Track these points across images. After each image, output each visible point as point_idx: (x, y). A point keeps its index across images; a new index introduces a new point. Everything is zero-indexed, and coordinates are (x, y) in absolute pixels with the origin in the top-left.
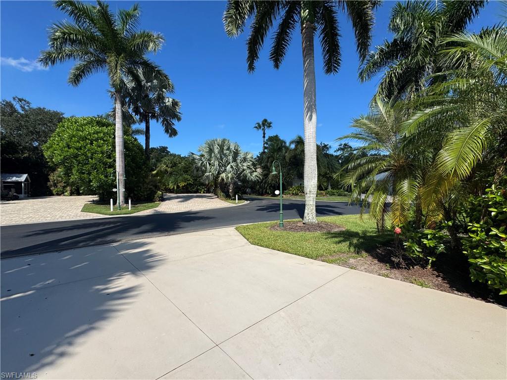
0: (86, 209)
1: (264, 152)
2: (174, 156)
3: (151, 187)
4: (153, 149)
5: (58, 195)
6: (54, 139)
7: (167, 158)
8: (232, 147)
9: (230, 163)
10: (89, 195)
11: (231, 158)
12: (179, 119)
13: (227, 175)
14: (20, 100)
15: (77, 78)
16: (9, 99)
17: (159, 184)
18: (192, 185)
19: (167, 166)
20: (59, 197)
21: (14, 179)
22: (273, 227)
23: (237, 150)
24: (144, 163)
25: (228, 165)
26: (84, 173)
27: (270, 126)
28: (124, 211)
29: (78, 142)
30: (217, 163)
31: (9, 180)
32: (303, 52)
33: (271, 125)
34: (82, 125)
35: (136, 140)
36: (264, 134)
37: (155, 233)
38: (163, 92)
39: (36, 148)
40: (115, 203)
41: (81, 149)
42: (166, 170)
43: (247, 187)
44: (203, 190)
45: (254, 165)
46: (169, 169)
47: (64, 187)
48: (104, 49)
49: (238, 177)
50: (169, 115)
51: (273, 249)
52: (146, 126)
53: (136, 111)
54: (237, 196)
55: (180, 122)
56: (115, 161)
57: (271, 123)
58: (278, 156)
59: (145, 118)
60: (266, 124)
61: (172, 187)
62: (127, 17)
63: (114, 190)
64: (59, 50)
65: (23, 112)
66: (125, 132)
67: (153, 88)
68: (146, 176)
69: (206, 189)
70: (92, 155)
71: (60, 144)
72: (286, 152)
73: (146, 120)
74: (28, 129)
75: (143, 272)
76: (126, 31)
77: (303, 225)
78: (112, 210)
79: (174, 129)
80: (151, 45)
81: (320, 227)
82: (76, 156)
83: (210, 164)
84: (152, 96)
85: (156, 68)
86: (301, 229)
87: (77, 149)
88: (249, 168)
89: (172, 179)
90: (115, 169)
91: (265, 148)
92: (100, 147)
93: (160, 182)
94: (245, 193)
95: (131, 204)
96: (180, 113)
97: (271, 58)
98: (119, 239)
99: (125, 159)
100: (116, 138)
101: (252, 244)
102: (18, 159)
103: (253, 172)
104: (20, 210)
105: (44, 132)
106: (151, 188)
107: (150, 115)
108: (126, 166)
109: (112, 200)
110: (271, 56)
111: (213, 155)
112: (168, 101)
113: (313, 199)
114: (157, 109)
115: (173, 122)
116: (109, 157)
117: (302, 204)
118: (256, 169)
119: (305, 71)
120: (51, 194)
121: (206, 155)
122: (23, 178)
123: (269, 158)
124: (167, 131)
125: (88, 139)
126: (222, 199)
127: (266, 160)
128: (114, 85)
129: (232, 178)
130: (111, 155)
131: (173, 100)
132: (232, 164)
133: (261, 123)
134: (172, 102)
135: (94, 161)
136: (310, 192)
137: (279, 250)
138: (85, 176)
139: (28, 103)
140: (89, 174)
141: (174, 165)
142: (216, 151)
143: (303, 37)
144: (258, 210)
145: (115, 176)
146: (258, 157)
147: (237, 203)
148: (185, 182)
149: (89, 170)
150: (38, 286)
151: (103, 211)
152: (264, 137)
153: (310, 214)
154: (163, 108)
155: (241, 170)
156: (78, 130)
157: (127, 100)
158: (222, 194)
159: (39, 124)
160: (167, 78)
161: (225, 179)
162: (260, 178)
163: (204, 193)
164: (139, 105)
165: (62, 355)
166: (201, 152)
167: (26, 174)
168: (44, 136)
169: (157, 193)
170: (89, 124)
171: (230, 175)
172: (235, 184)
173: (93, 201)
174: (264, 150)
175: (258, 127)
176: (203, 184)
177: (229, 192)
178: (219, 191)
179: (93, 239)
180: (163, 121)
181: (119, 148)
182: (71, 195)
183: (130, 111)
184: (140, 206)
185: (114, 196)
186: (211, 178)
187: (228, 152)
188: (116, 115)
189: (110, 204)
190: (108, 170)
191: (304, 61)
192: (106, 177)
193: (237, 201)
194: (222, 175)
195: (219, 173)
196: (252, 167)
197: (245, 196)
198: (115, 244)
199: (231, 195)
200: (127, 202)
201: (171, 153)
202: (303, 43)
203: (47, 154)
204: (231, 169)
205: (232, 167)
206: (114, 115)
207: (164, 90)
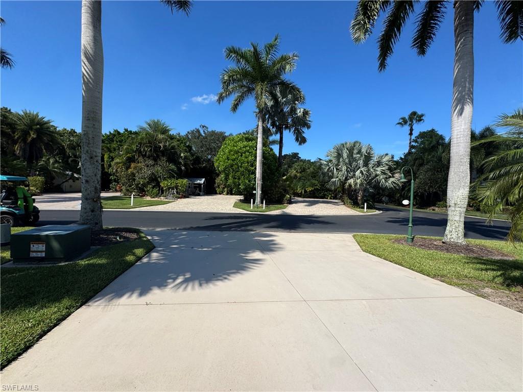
0: (235, 206)
1: (410, 153)
2: (304, 161)
3: (281, 190)
4: (286, 155)
5: (220, 194)
6: (221, 153)
7: (297, 164)
8: (364, 151)
9: (359, 168)
10: (238, 195)
11: (361, 162)
12: (309, 127)
13: (356, 181)
14: (203, 127)
15: (235, 107)
16: (198, 127)
17: (288, 188)
18: (319, 190)
19: (297, 172)
20: (220, 195)
21: (198, 182)
22: (398, 241)
23: (369, 153)
24: (277, 170)
25: (358, 169)
26: (236, 178)
27: (421, 120)
28: (260, 209)
29: (234, 155)
30: (344, 168)
31: (196, 183)
32: (455, 31)
33: (423, 118)
34: (236, 142)
35: (272, 150)
36: (411, 130)
37: (280, 229)
38: (295, 104)
39: (210, 160)
40: (254, 202)
41: (235, 160)
42: (296, 175)
43: (384, 195)
44: (330, 196)
45: (390, 169)
46: (298, 175)
47: (224, 188)
48: (254, 80)
49: (369, 183)
50: (300, 124)
51: (385, 259)
52: (280, 137)
53: (273, 125)
54: (366, 204)
55: (309, 130)
56: (256, 168)
57: (422, 115)
58: (430, 157)
59: (280, 130)
60: (415, 117)
61: (300, 192)
62: (270, 48)
63: (254, 192)
64: (226, 89)
65: (204, 135)
66: (264, 145)
67: (287, 103)
68: (278, 182)
69: (333, 195)
70: (241, 164)
71: (224, 157)
72: (444, 152)
73: (281, 131)
74: (206, 146)
75: (268, 252)
76: (269, 60)
77: (441, 244)
78: (252, 208)
79: (304, 137)
80: (288, 67)
81: (467, 250)
82: (232, 166)
83: (337, 169)
84: (286, 109)
85: (290, 84)
86: (437, 248)
87: (233, 161)
88: (383, 173)
89: (300, 184)
90: (255, 175)
91: (412, 147)
92: (246, 158)
93: (289, 186)
94: (380, 201)
95: (265, 204)
96: (310, 121)
97: (414, 45)
98: (255, 229)
99: (263, 167)
100: (258, 150)
101: (364, 251)
102: (200, 167)
103: (390, 177)
104: (201, 203)
105: (214, 148)
106: (281, 192)
107: (284, 126)
108: (263, 172)
109: (252, 200)
110: (414, 42)
111: (341, 160)
112: (300, 112)
113: (461, 213)
114: (290, 120)
115: (304, 130)
116: (252, 166)
117: (444, 219)
118: (393, 174)
119: (457, 54)
120: (216, 193)
121: (334, 161)
122: (202, 181)
123: (416, 159)
124: (297, 140)
125: (240, 152)
126: (348, 207)
127: (412, 163)
128: (258, 107)
129: (361, 184)
130: (253, 164)
131: (305, 110)
132: (362, 169)
133: (407, 118)
134: (303, 112)
135: (242, 169)
136: (455, 204)
137: (391, 262)
138: (237, 180)
139: (207, 128)
140: (239, 179)
141: (303, 170)
142: (345, 155)
143: (455, 13)
144: (389, 221)
145: (255, 181)
146: (401, 158)
147: (365, 212)
148: (312, 187)
149: (239, 176)
150: (214, 247)
151: (246, 208)
152: (411, 134)
153: (455, 231)
154: (295, 119)
155: (374, 175)
156: (234, 146)
157: (267, 117)
158: (349, 201)
159: (212, 143)
160: (299, 92)
161: (353, 186)
162: (398, 185)
163: (331, 199)
164: (276, 119)
165: (225, 278)
166: (329, 157)
167: (203, 178)
168: (214, 151)
169: (285, 196)
170: (241, 140)
171: (358, 181)
172: (365, 190)
173: (240, 200)
174: (410, 150)
175: (404, 122)
176: (329, 190)
177: (357, 199)
178: (346, 198)
179: (239, 227)
180: (295, 130)
181: (259, 158)
182: (227, 195)
183: (269, 125)
184: (272, 207)
185: (253, 196)
186: (338, 184)
187: (359, 155)
188: (259, 131)
189: (251, 203)
190: (251, 176)
191: (456, 42)
192: (249, 181)
193: (365, 210)
194: (349, 181)
195: (346, 179)
196: (388, 172)
197: (377, 205)
198: (252, 232)
199: (360, 202)
200: (262, 203)
201: (302, 159)
202: (455, 21)
203: (216, 165)
204: (361, 175)
205: (361, 172)
206: (257, 130)
207: (296, 102)
